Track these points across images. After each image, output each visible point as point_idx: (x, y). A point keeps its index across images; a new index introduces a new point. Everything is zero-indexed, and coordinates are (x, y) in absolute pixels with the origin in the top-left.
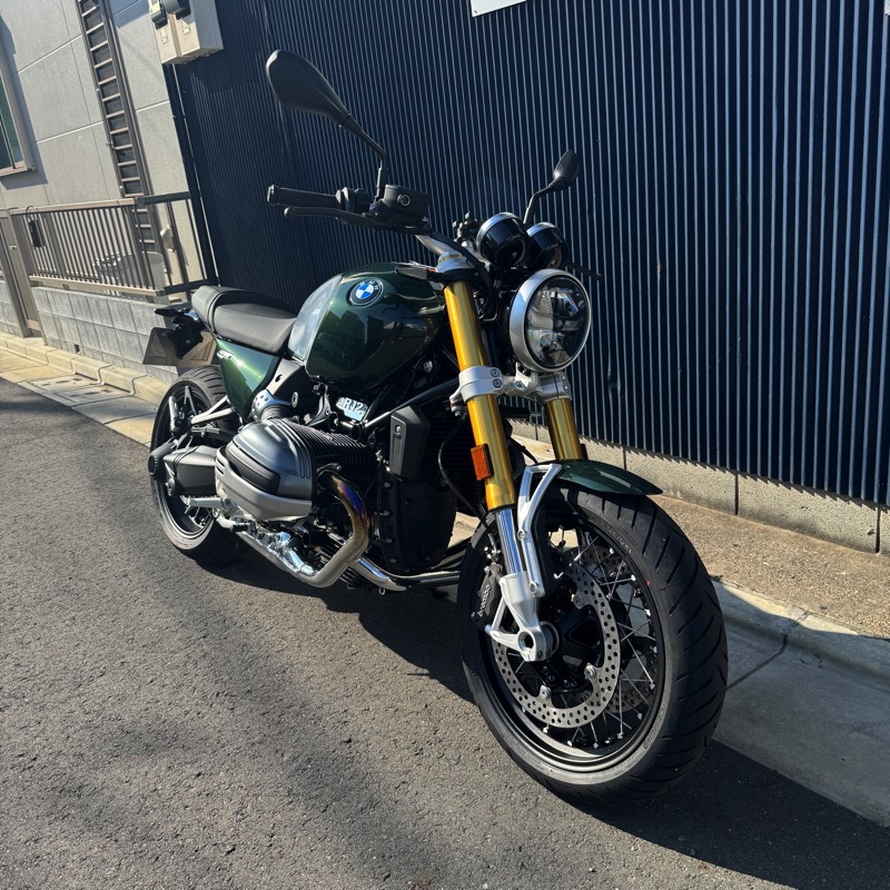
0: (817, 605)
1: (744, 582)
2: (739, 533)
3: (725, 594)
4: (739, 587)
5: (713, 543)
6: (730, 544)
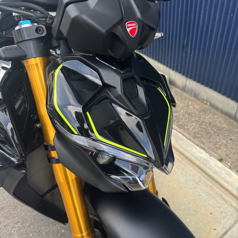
1: (233, 165)
2: (234, 132)
3: (223, 172)
4: (230, 168)
5: (221, 136)
6: (229, 138)
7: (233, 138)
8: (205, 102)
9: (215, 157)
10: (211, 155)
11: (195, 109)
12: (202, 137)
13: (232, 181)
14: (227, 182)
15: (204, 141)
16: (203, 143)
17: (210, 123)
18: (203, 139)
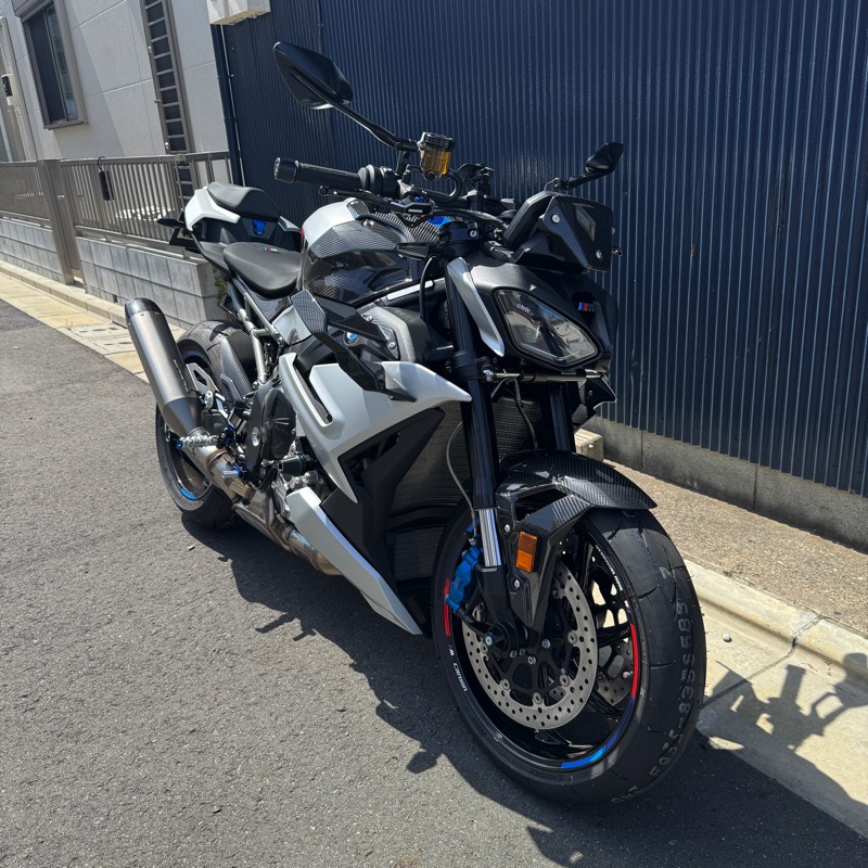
0: (831, 610)
1: (757, 579)
2: (755, 529)
3: (736, 591)
4: (751, 584)
5: (727, 537)
6: (744, 540)
7: (754, 539)
8: (689, 483)
9: (715, 570)
10: (706, 567)
11: (666, 496)
12: (686, 539)
13: (754, 602)
14: (745, 604)
15: (691, 546)
16: (689, 550)
17: (702, 518)
18: (687, 543)
